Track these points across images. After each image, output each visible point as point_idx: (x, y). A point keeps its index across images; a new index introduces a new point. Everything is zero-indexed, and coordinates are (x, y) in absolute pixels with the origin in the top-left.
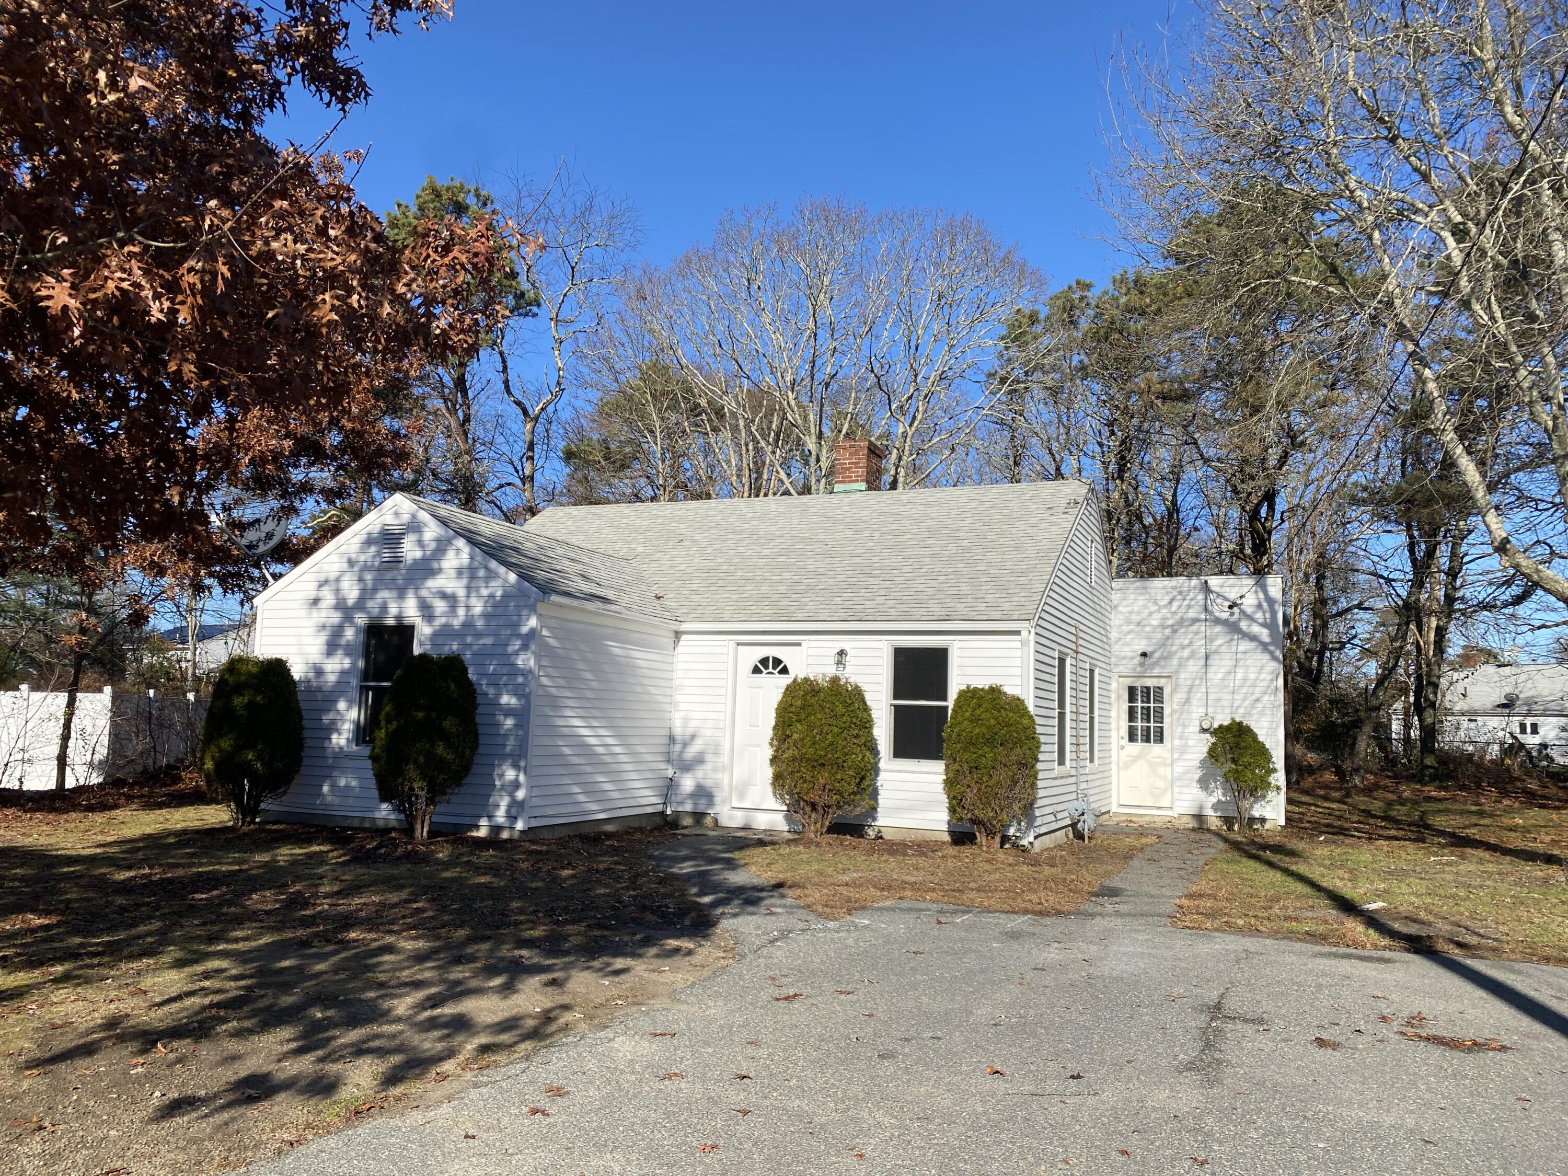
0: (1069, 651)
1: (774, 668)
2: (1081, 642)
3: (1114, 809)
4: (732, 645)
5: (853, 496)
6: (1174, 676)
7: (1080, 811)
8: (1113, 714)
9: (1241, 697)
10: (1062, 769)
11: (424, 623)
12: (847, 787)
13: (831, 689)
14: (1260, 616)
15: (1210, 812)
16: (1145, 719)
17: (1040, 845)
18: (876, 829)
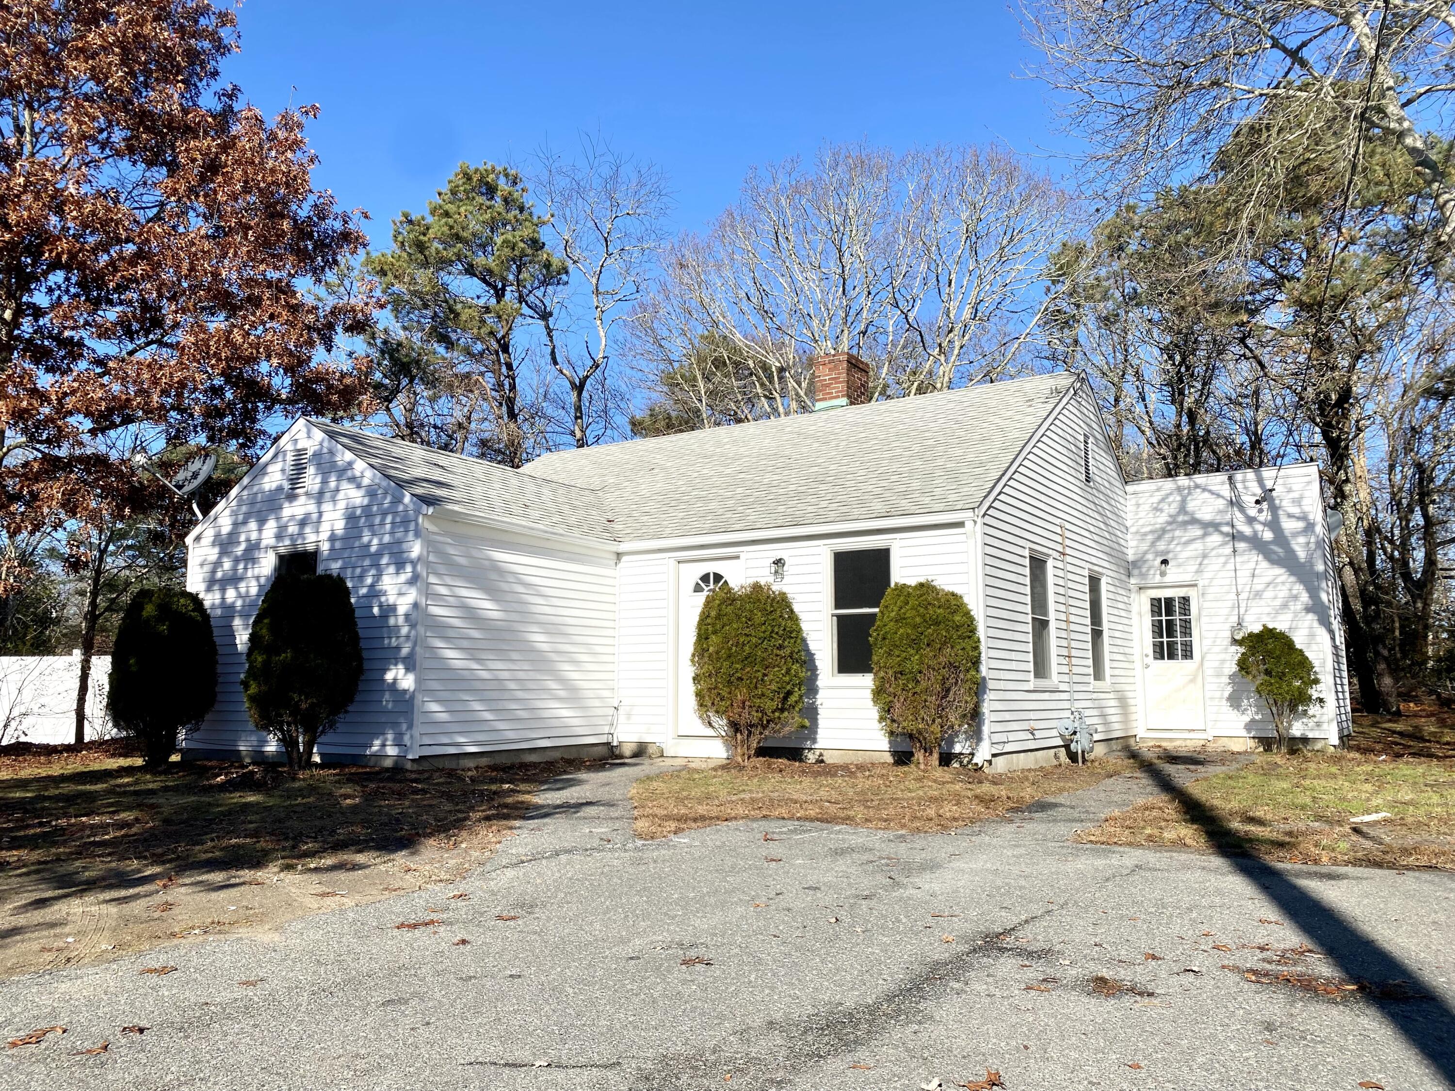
0: (1050, 552)
2: (1068, 542)
3: (1141, 733)
4: (673, 563)
5: (832, 413)
6: (1201, 583)
7: (1071, 730)
8: (1135, 630)
9: (1278, 602)
10: (1042, 683)
11: (325, 547)
12: (769, 703)
13: (748, 596)
14: (1295, 510)
15: (1244, 733)
16: (1170, 633)
17: (1000, 764)
18: (818, 752)
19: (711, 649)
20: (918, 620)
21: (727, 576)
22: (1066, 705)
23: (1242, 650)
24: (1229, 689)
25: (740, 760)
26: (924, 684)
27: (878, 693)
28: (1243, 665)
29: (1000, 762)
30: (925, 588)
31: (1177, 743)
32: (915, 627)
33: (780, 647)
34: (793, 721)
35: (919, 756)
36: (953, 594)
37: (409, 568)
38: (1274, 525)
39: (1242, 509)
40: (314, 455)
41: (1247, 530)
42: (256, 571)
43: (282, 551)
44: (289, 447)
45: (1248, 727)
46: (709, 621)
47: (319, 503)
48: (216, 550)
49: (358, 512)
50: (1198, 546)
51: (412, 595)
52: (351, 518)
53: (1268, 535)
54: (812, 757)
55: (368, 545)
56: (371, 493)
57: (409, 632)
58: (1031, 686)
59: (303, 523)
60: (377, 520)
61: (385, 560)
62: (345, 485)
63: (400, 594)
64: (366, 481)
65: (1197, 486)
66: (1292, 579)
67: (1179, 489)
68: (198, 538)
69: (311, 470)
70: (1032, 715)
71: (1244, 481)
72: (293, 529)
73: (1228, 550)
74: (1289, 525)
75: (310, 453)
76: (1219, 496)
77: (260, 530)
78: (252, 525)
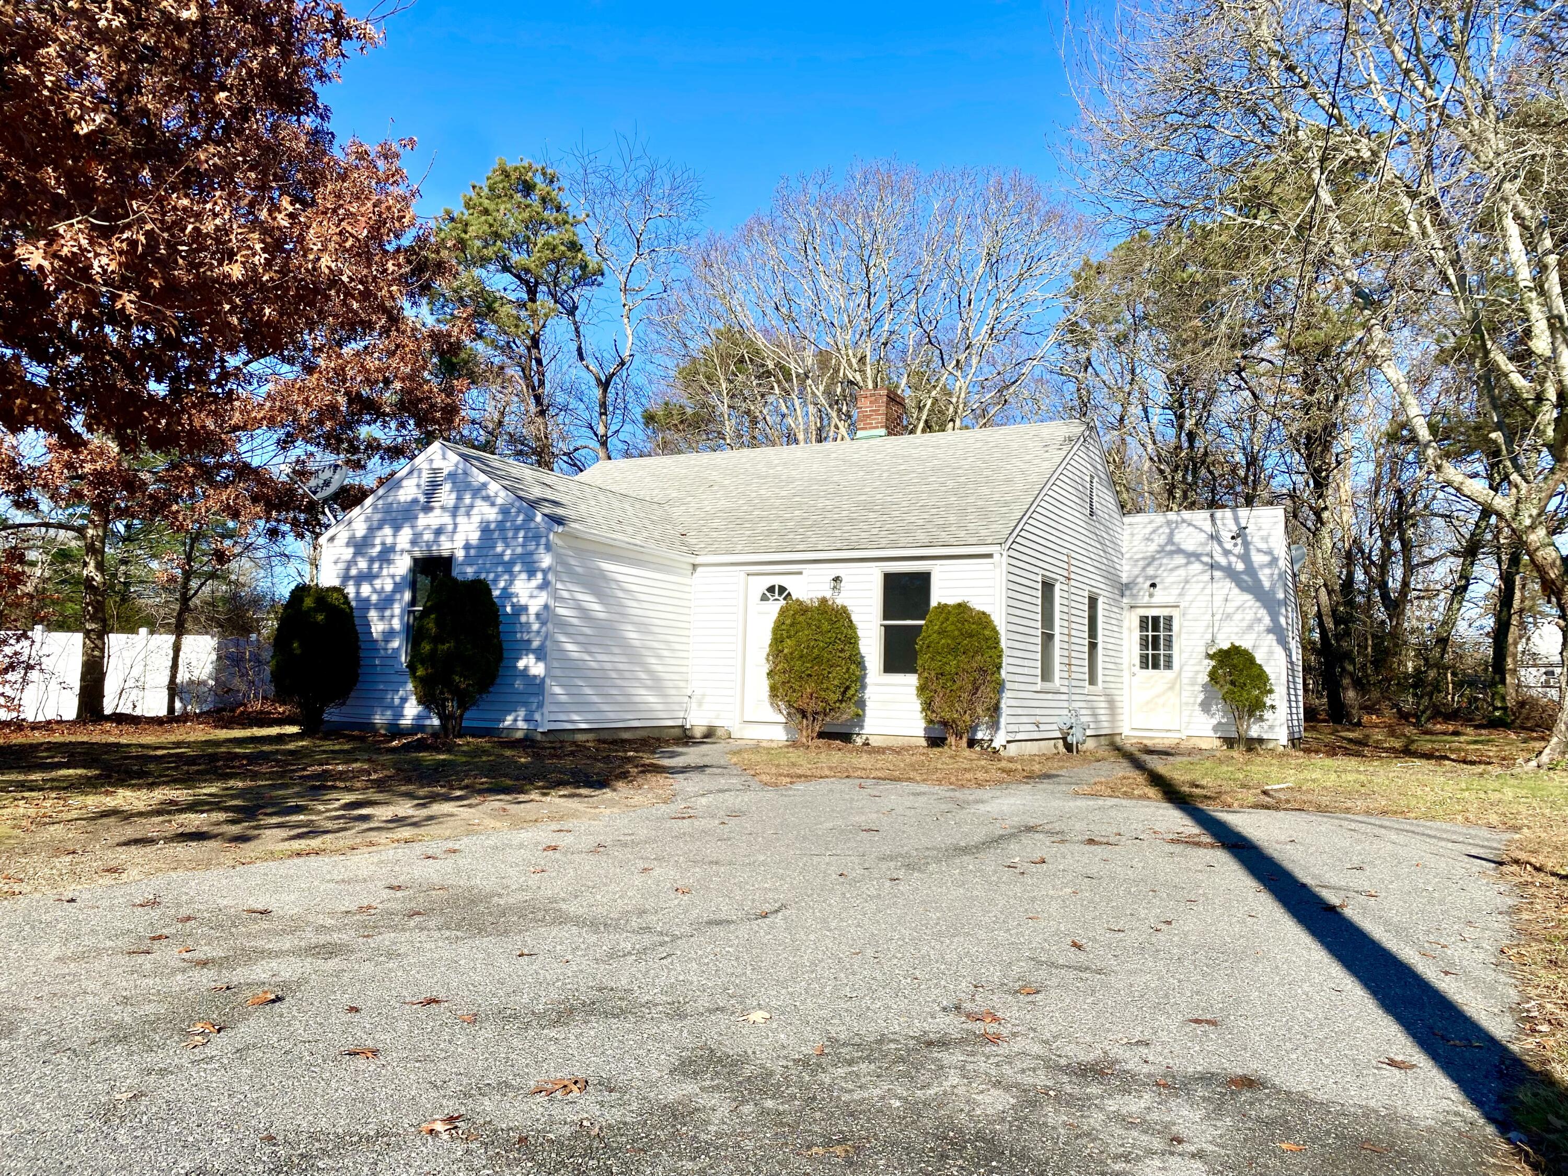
0: (1058, 577)
1: (780, 594)
2: (1075, 569)
3: (1127, 733)
4: (743, 575)
5: (872, 442)
6: (1182, 605)
7: (1068, 725)
8: (1125, 643)
9: (1245, 624)
10: (1048, 685)
11: (460, 554)
12: (832, 695)
13: (818, 609)
14: (1263, 546)
15: (1212, 734)
16: (1156, 646)
17: (1013, 749)
18: (864, 737)
19: (786, 651)
20: (956, 633)
21: (790, 589)
22: (1065, 704)
23: (1213, 663)
24: (1201, 696)
25: (804, 740)
26: (959, 683)
27: (922, 689)
28: (1213, 675)
29: (1012, 747)
30: (962, 607)
31: (1156, 741)
32: (954, 638)
33: (842, 651)
34: (849, 710)
35: (952, 740)
36: (984, 613)
37: (540, 575)
38: (1245, 557)
39: (1220, 543)
40: (449, 474)
41: (1223, 561)
42: (392, 571)
43: (418, 554)
44: (425, 466)
45: (1215, 729)
46: (784, 627)
47: (454, 516)
48: (351, 550)
49: (493, 526)
50: (1182, 572)
51: (543, 598)
52: (485, 530)
53: (1240, 566)
54: (859, 741)
55: (502, 555)
56: (505, 511)
57: (540, 628)
58: (1038, 688)
59: (439, 532)
60: (510, 534)
61: (517, 568)
62: (479, 502)
63: (531, 597)
64: (499, 501)
65: (1183, 521)
66: (1258, 604)
67: (1169, 523)
68: (332, 539)
69: (447, 487)
70: (1038, 711)
71: (1223, 519)
72: (428, 536)
73: (1207, 577)
74: (1258, 559)
75: (446, 472)
76: (1201, 530)
77: (394, 536)
78: (387, 531)
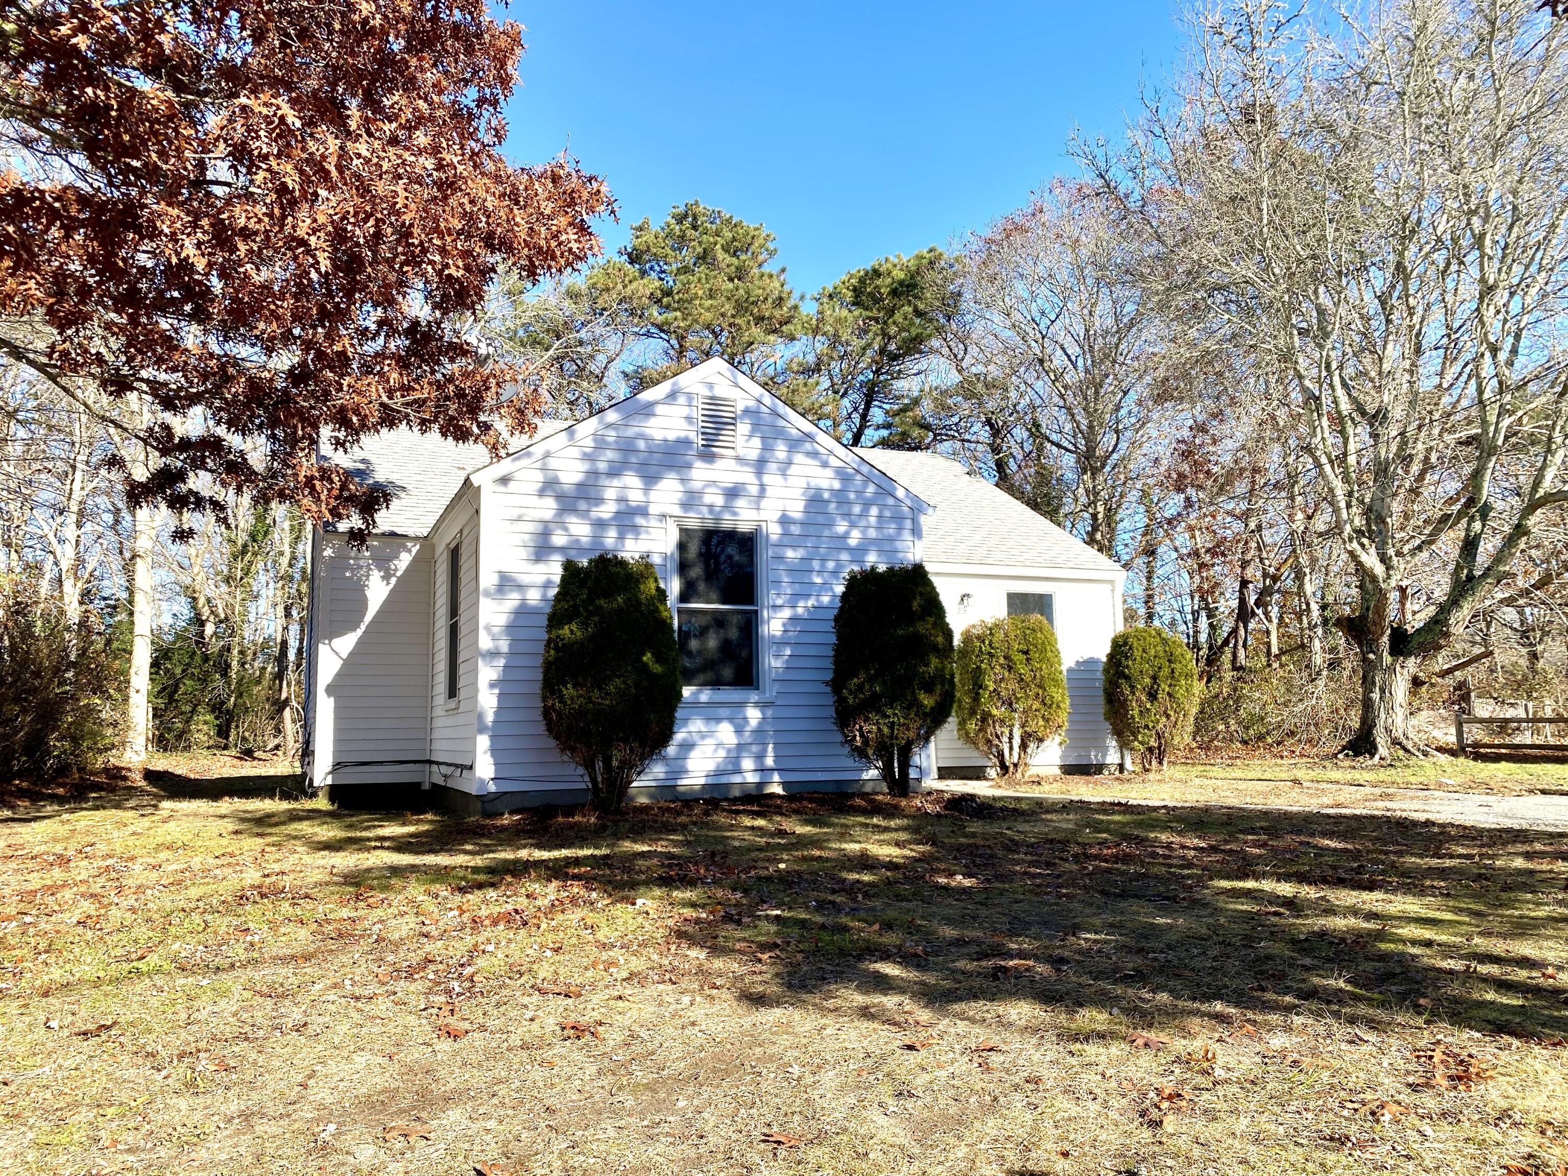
11: (774, 531)
40: (747, 411)
43: (693, 523)
44: (698, 390)
47: (759, 473)
48: (551, 504)
49: (826, 495)
59: (733, 493)
62: (800, 459)
69: (743, 428)
72: (713, 498)
75: (740, 407)
77: (646, 490)
78: (632, 481)
